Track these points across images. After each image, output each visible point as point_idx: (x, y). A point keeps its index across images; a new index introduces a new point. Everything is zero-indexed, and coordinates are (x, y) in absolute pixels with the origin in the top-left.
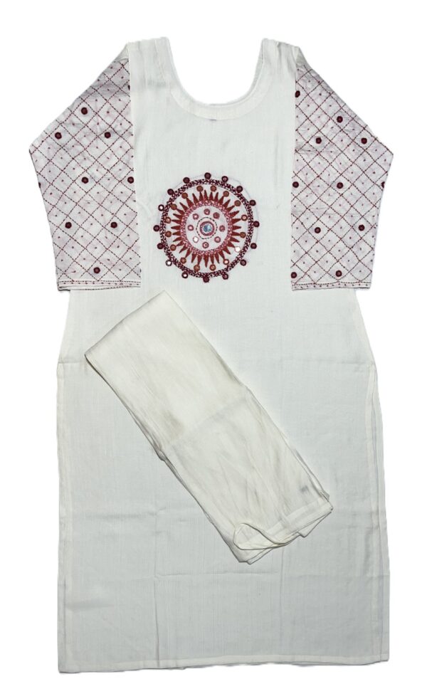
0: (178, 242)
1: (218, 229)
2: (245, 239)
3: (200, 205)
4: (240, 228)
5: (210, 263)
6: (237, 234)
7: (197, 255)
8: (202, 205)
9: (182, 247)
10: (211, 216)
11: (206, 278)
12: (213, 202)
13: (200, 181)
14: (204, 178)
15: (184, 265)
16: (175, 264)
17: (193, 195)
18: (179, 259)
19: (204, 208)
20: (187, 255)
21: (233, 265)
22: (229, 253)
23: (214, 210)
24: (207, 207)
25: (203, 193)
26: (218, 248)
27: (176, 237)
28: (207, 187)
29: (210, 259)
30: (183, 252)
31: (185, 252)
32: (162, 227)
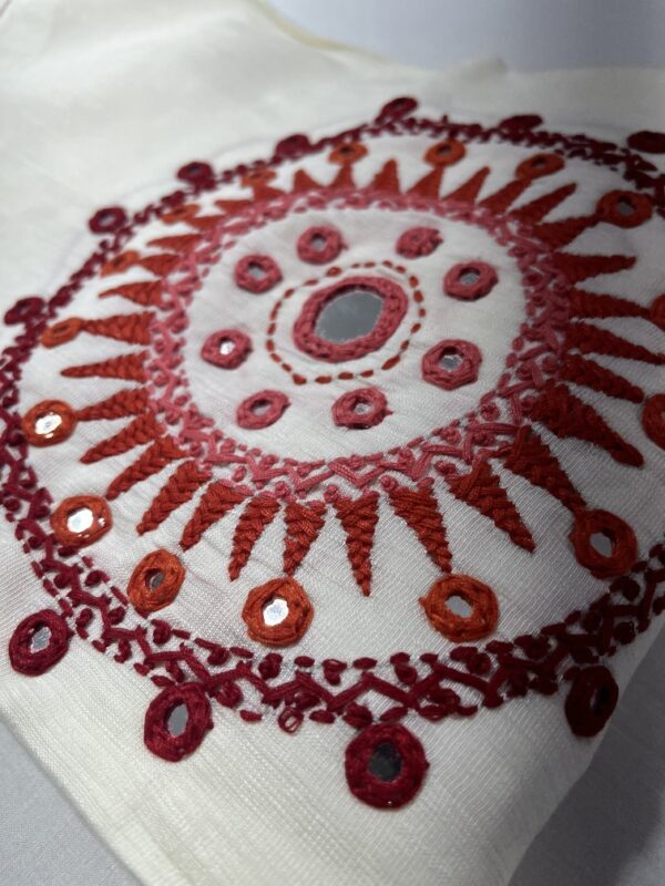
0: (273, 539)
3: (191, 286)
8: (195, 281)
9: (331, 541)
15: (507, 631)
16: (447, 709)
18: (421, 641)
20: (435, 542)
23: (275, 238)
24: (230, 258)
27: (222, 532)
30: (378, 557)
31: (394, 537)
32: (78, 597)
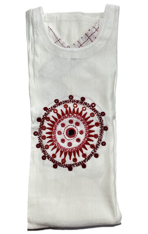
0: (51, 143)
1: (79, 133)
2: (98, 139)
3: (66, 117)
4: (94, 131)
5: (73, 157)
6: (92, 136)
7: (64, 152)
9: (53, 146)
10: (74, 124)
11: (70, 168)
12: (75, 115)
13: (66, 101)
14: (69, 99)
15: (55, 159)
16: (48, 159)
17: (61, 110)
18: (51, 155)
19: (69, 119)
20: (57, 152)
21: (89, 158)
22: (86, 149)
23: (75, 120)
24: (71, 118)
25: (68, 109)
26: (79, 146)
27: (49, 139)
28: (71, 105)
29: (73, 154)
30: (54, 150)
31: (55, 150)
32: (40, 133)
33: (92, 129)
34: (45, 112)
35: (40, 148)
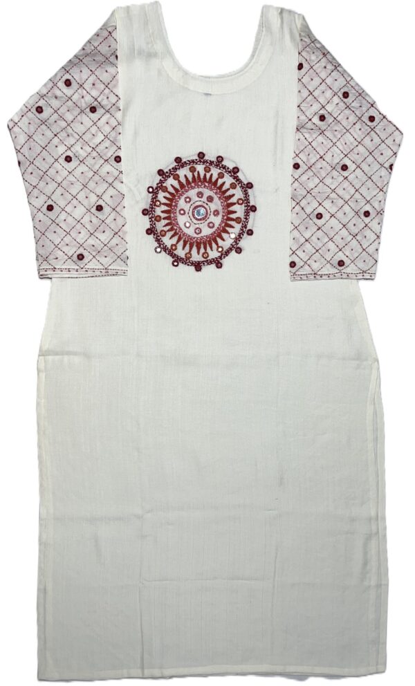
0: (169, 227)
1: (212, 214)
2: (241, 224)
3: (193, 188)
4: (235, 212)
5: (202, 250)
6: (232, 220)
7: (189, 242)
8: (194, 188)
9: (172, 233)
10: (204, 199)
11: (198, 266)
12: (207, 184)
13: (193, 161)
14: (197, 158)
15: (175, 252)
16: (165, 252)
17: (185, 176)
18: (169, 246)
19: (197, 190)
20: (178, 242)
21: (227, 253)
22: (223, 240)
23: (207, 193)
24: (200, 190)
25: (196, 174)
26: (212, 234)
27: (167, 221)
28: (200, 168)
29: (202, 246)
30: (173, 238)
31: (176, 238)
32: (151, 211)
33: (232, 209)
34: (160, 177)
35: (152, 235)
